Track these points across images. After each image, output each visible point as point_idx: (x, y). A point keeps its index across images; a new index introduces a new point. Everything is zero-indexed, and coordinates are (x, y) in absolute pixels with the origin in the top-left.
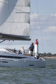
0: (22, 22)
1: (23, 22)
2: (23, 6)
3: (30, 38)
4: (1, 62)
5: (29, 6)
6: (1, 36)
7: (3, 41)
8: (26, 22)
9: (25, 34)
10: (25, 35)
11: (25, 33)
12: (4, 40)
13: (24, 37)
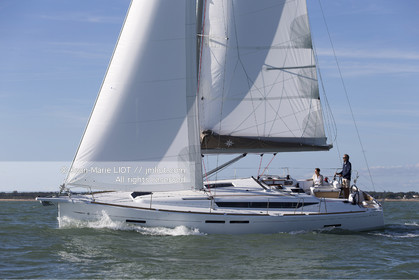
0: (291, 98)
1: (295, 97)
2: (289, 47)
3: (328, 143)
4: (227, 222)
5: (309, 45)
6: (229, 143)
7: (240, 157)
8: (307, 97)
9: (308, 130)
10: (309, 134)
11: (310, 127)
12: (244, 155)
13: (307, 142)
